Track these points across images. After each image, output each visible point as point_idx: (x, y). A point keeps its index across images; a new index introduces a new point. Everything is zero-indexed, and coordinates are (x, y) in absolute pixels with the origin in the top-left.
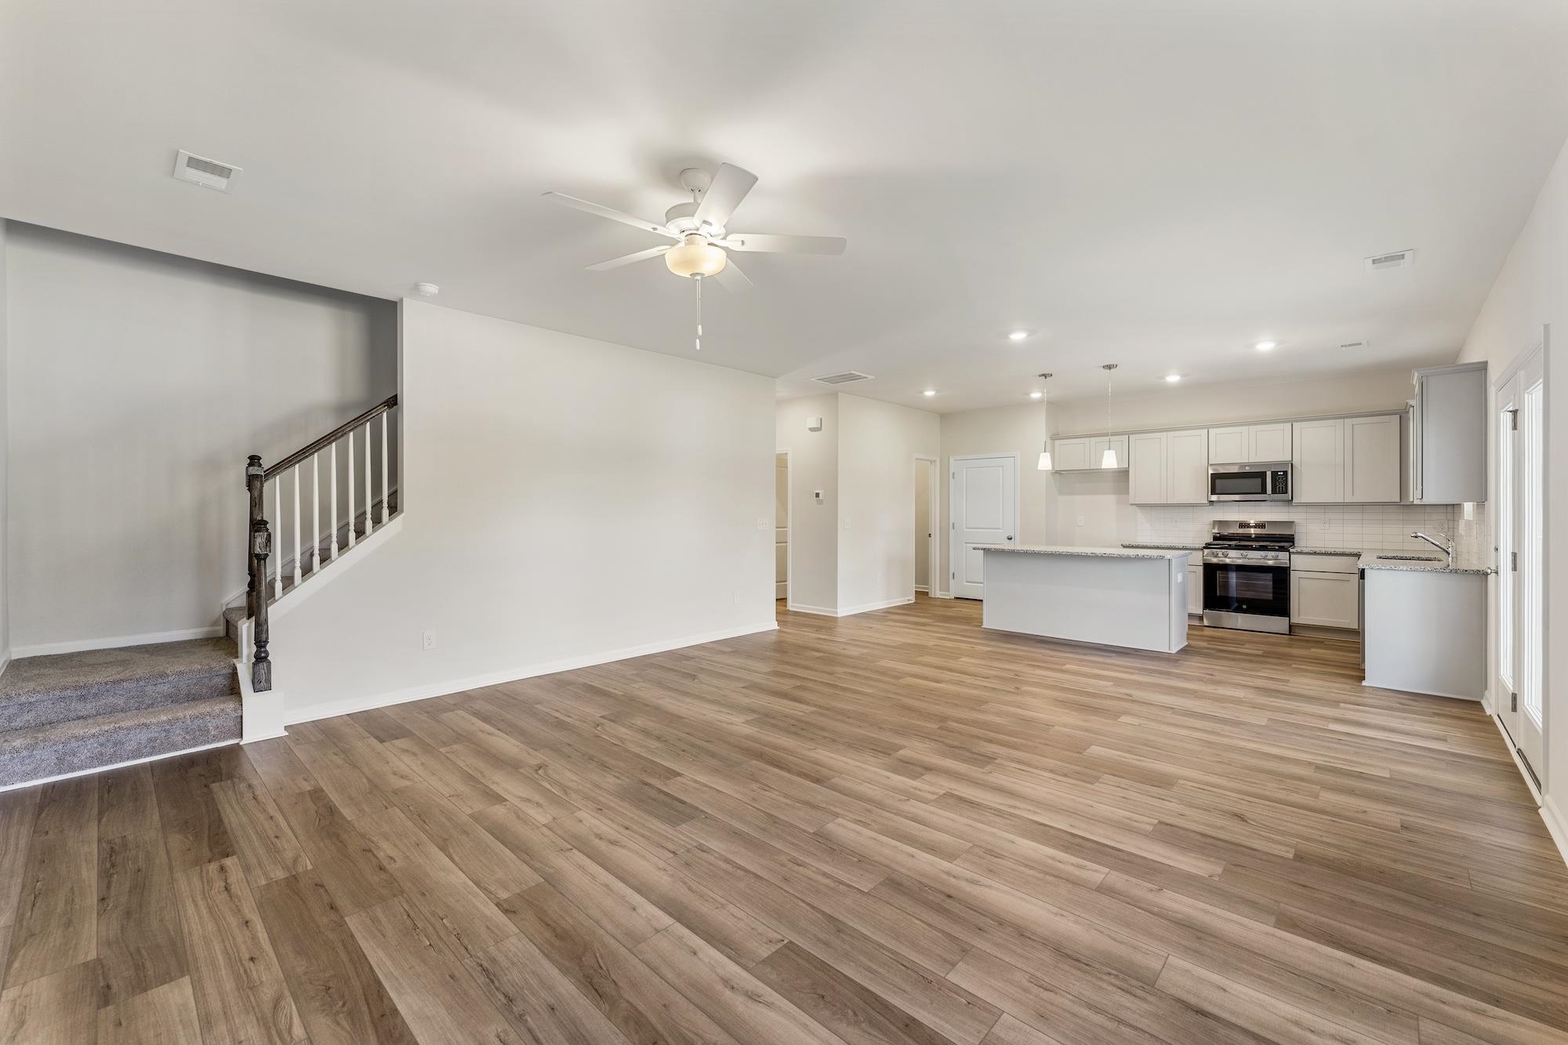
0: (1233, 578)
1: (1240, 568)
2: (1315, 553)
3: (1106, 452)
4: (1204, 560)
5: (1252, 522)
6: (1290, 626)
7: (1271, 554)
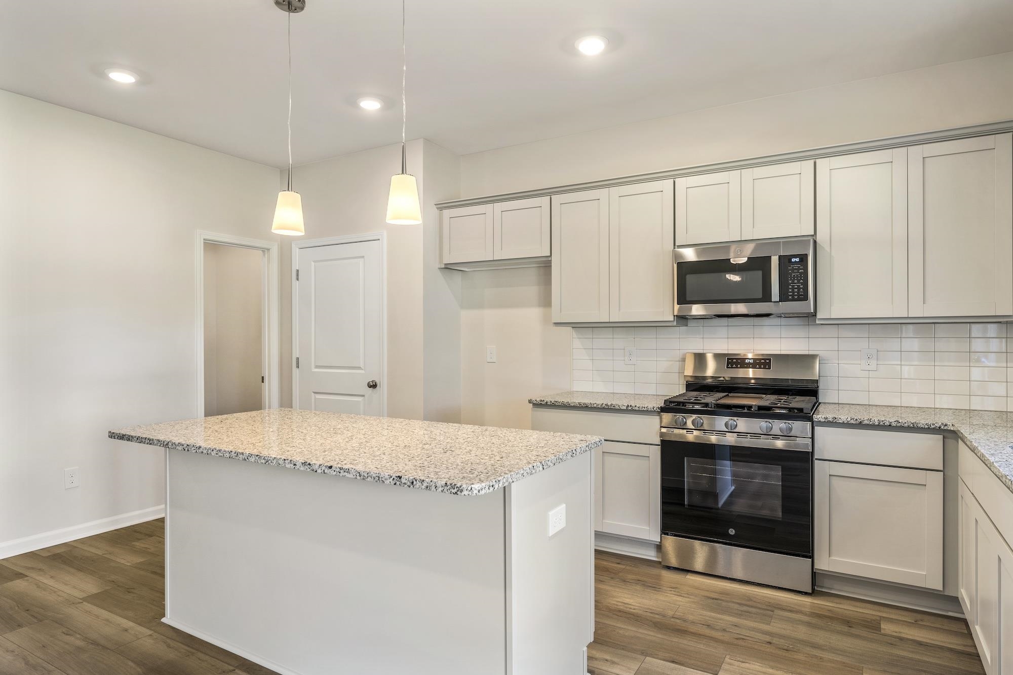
0: (726, 470)
1: (739, 454)
2: (860, 425)
3: (395, 179)
4: (662, 434)
5: (750, 356)
6: (814, 574)
7: (778, 426)
